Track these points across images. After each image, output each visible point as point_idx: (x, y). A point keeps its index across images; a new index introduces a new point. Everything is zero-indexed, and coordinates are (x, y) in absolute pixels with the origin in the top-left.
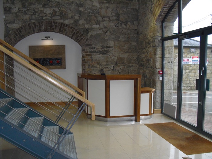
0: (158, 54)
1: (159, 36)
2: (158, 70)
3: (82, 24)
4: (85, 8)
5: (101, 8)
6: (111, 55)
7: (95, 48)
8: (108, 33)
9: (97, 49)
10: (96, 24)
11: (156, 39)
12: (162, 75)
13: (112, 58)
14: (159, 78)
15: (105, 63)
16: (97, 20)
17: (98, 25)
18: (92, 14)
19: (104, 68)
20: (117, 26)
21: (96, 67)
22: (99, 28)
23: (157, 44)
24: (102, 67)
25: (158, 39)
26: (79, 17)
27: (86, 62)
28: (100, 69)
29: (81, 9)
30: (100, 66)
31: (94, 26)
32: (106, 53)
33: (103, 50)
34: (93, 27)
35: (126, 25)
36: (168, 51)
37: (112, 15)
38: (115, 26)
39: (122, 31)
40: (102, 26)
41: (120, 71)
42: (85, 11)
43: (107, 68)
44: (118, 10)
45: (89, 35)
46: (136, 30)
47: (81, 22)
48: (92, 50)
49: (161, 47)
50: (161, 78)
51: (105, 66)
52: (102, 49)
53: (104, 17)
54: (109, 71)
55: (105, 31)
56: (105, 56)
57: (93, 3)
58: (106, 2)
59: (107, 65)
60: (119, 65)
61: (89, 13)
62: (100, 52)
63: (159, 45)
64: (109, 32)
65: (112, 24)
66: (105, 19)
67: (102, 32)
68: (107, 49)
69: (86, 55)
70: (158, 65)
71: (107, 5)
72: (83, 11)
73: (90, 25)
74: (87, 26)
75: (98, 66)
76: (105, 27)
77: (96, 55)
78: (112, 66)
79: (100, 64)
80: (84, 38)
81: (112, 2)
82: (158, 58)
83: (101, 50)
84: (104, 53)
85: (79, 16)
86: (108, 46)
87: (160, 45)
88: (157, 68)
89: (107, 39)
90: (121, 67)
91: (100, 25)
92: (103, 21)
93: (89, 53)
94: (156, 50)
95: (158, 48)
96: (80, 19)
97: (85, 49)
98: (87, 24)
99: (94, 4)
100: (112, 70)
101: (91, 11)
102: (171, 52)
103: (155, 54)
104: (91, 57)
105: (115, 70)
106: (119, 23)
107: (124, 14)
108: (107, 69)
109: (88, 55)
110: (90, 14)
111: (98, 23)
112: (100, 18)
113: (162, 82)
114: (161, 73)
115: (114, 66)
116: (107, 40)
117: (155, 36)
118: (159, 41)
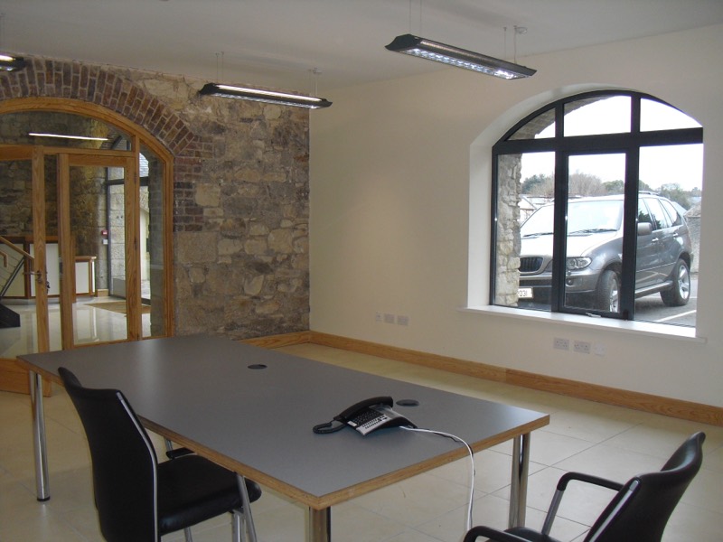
0: (100, 204)
1: (102, 178)
2: (101, 229)
6: (19, 204)
8: (14, 167)
11: (97, 181)
12: (108, 237)
13: (23, 210)
14: (102, 242)
15: (9, 219)
23: (98, 190)
24: (5, 226)
25: (100, 182)
32: (10, 202)
33: (6, 196)
36: (115, 201)
43: (13, 227)
49: (104, 194)
50: (106, 242)
51: (10, 225)
52: (3, 194)
56: (9, 206)
59: (12, 222)
62: (1, 200)
63: (101, 191)
68: (13, 194)
70: (101, 222)
79: (2, 221)
82: (101, 212)
83: (2, 196)
84: (7, 201)
86: (15, 189)
87: (104, 191)
88: (99, 227)
94: (97, 198)
95: (101, 196)
102: (121, 202)
103: (96, 205)
113: (108, 247)
114: (105, 233)
115: (25, 224)
116: (13, 178)
117: (95, 177)
118: (102, 186)
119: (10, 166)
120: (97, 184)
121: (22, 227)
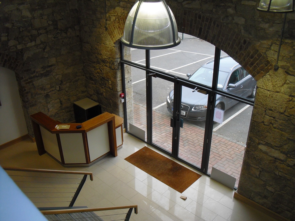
0: (118, 77)
1: (118, 58)
2: (119, 93)
3: (13, 46)
4: (13, 22)
5: (34, 18)
6: (54, 74)
7: (34, 72)
8: (47, 49)
9: (37, 72)
10: (31, 41)
11: (115, 61)
12: (124, 98)
13: (57, 77)
14: (121, 101)
15: (49, 86)
16: (31, 36)
17: (34, 42)
18: (23, 29)
19: (49, 92)
20: (57, 37)
21: (41, 94)
22: (35, 45)
23: (116, 68)
24: (47, 91)
25: (117, 61)
26: (6, 37)
27: (27, 92)
28: (45, 94)
29: (8, 25)
30: (44, 91)
31: (29, 45)
32: (48, 74)
33: (45, 71)
34: (27, 46)
35: (66, 33)
36: (127, 71)
37: (49, 24)
38: (54, 38)
39: (63, 41)
40: (38, 42)
41: (67, 89)
42: (14, 27)
43: (53, 90)
44: (54, 15)
45: (25, 58)
46: (78, 36)
47: (12, 43)
48: (32, 76)
49: (120, 69)
50: (123, 101)
51: (50, 90)
52: (43, 70)
53: (39, 30)
54: (55, 93)
55: (44, 48)
56: (48, 77)
57: (21, 13)
58: (39, 8)
59: (52, 87)
60: (64, 83)
61: (19, 28)
62: (42, 75)
63: (118, 68)
64: (48, 47)
65: (50, 36)
66: (41, 31)
67: (40, 50)
68: (49, 69)
69: (26, 83)
70: (119, 88)
71: (41, 12)
72: (10, 27)
73: (24, 44)
74: (20, 47)
75: (43, 92)
76: (42, 43)
77: (38, 80)
78: (58, 86)
79: (45, 89)
80: (19, 64)
81: (46, 6)
82: (119, 82)
83: (42, 72)
84: (46, 75)
85: (8, 36)
86: (50, 64)
87: (120, 67)
88: (118, 92)
89: (47, 56)
90: (68, 84)
91: (35, 41)
92: (39, 34)
93: (29, 80)
94: (116, 73)
95: (118, 71)
96: (8, 40)
97: (24, 77)
98: (19, 43)
99: (23, 14)
100: (58, 91)
101: (21, 25)
102: (130, 71)
103: (115, 77)
104: (33, 84)
105: (62, 90)
106: (58, 32)
107: (63, 19)
108: (53, 92)
109: (29, 83)
110: (21, 30)
111: (33, 38)
112: (34, 32)
113: (124, 104)
114: (123, 96)
115: (59, 87)
116: (47, 58)
117: (113, 58)
118: (118, 64)
119: (44, 49)
120: (116, 64)
121: (58, 89)
